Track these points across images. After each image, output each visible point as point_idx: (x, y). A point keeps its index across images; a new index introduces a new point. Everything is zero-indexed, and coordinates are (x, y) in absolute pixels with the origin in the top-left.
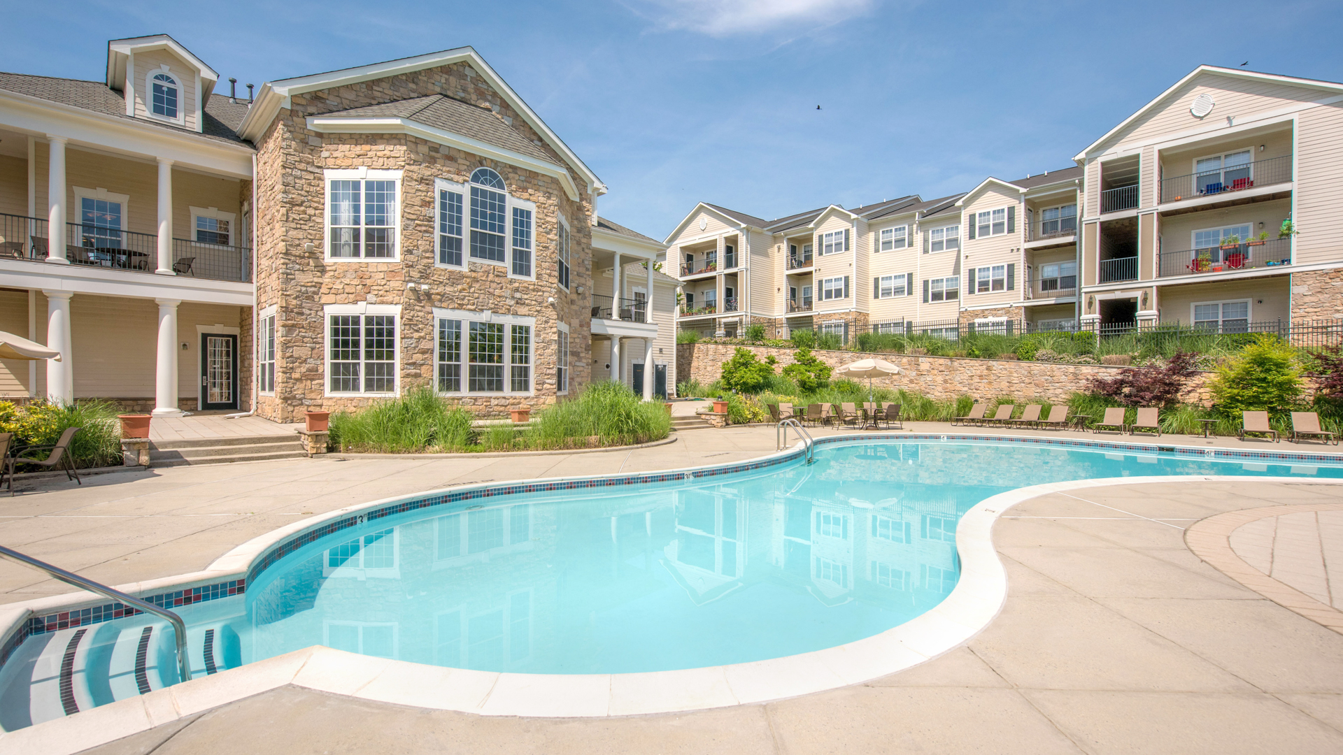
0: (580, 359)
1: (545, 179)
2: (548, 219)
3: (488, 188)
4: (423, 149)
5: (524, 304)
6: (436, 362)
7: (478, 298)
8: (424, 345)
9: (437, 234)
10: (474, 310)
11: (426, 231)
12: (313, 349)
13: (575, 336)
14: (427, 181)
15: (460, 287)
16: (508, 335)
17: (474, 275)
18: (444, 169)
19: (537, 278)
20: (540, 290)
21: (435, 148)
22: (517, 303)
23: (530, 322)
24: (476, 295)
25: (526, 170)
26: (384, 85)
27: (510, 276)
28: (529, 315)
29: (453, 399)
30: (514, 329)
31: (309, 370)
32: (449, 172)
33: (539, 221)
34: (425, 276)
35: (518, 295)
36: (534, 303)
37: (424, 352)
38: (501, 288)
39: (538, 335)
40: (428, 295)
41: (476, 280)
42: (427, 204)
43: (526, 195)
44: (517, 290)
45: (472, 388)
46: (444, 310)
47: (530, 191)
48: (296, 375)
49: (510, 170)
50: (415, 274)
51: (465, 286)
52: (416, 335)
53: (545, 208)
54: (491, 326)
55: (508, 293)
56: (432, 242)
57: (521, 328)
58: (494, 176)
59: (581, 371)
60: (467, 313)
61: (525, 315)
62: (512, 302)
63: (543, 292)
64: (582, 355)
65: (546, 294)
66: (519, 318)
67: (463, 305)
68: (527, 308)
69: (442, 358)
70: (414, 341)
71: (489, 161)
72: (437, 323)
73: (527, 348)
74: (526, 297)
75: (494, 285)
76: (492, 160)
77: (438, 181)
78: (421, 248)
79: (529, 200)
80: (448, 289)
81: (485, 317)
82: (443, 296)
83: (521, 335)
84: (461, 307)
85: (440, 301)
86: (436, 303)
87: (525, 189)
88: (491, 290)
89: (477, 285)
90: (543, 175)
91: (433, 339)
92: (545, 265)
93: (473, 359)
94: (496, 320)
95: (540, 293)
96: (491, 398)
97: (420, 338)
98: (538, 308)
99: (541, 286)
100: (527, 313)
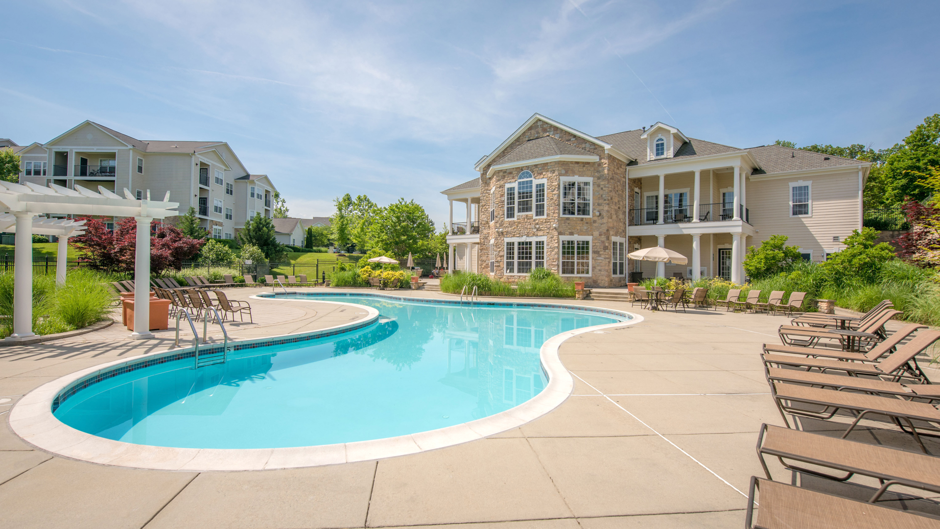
0: (600, 255)
1: (552, 164)
2: (553, 184)
3: (525, 180)
4: (501, 174)
5: (541, 230)
6: (505, 260)
7: (520, 231)
8: (501, 254)
9: (506, 206)
10: (519, 236)
11: (502, 207)
12: (487, 257)
13: (596, 241)
14: (502, 187)
15: (513, 227)
16: (534, 246)
17: (519, 221)
18: (509, 178)
19: (547, 216)
20: (549, 222)
21: (505, 171)
22: (537, 230)
23: (544, 239)
24: (520, 229)
25: (542, 164)
26: (508, 149)
27: (535, 217)
28: (543, 235)
29: (511, 276)
30: (537, 243)
31: (486, 265)
32: (510, 179)
33: (548, 187)
34: (501, 225)
35: (537, 226)
36: (545, 228)
37: (501, 257)
38: (530, 224)
39: (548, 245)
40: (502, 233)
41: (519, 223)
42: (502, 196)
43: (542, 176)
44: (537, 224)
45: (519, 271)
46: (508, 238)
47: (544, 173)
48: (483, 267)
49: (534, 167)
50: (498, 225)
51: (515, 226)
52: (498, 250)
53: (551, 179)
54: (527, 243)
55: (533, 226)
56: (504, 211)
57: (540, 242)
58: (527, 173)
59: (600, 263)
60: (517, 238)
61: (541, 236)
62: (535, 230)
63: (550, 222)
64: (601, 253)
65: (552, 223)
66: (539, 238)
67: (514, 235)
68: (542, 232)
69: (507, 259)
70: (497, 252)
71: (525, 167)
72: (505, 244)
73: (543, 252)
74: (541, 226)
75: (527, 224)
76: (526, 166)
77: (506, 185)
78: (500, 214)
79: (543, 178)
80: (510, 229)
81: (524, 239)
82: (507, 232)
83: (540, 245)
84: (514, 236)
85: (506, 234)
86: (506, 236)
87: (541, 174)
88: (526, 226)
89: (520, 225)
90: (550, 163)
91: (504, 251)
92: (551, 208)
93: (519, 258)
94: (528, 240)
95: (549, 223)
96: (526, 276)
97: (499, 251)
98: (548, 231)
99: (549, 219)
100: (542, 234)
